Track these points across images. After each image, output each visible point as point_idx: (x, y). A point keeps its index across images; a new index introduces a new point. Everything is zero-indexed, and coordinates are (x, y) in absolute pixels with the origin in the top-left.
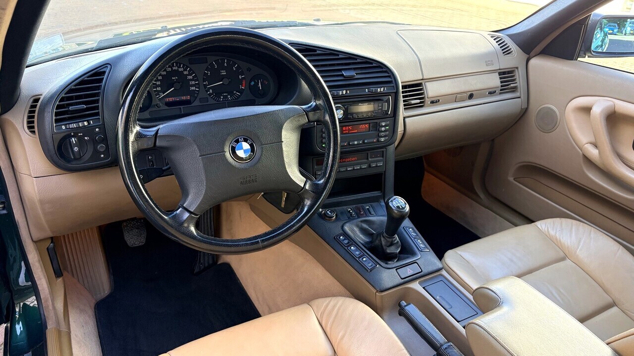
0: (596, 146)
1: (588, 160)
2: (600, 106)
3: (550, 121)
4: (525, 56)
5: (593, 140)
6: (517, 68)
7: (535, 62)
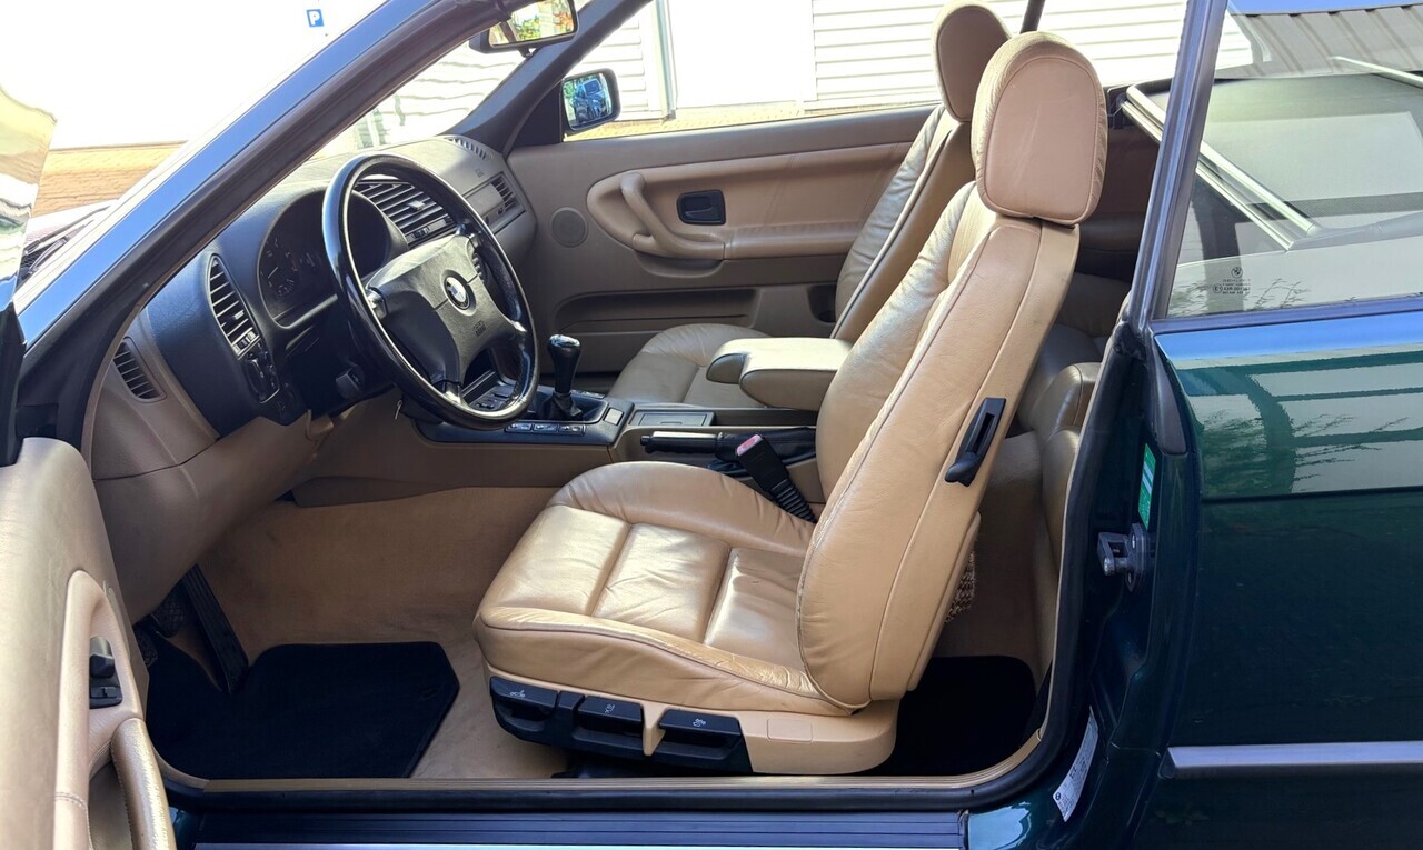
0: (647, 234)
1: (644, 255)
2: (628, 183)
3: (575, 228)
4: (500, 156)
5: (638, 228)
6: (502, 173)
7: (514, 160)
